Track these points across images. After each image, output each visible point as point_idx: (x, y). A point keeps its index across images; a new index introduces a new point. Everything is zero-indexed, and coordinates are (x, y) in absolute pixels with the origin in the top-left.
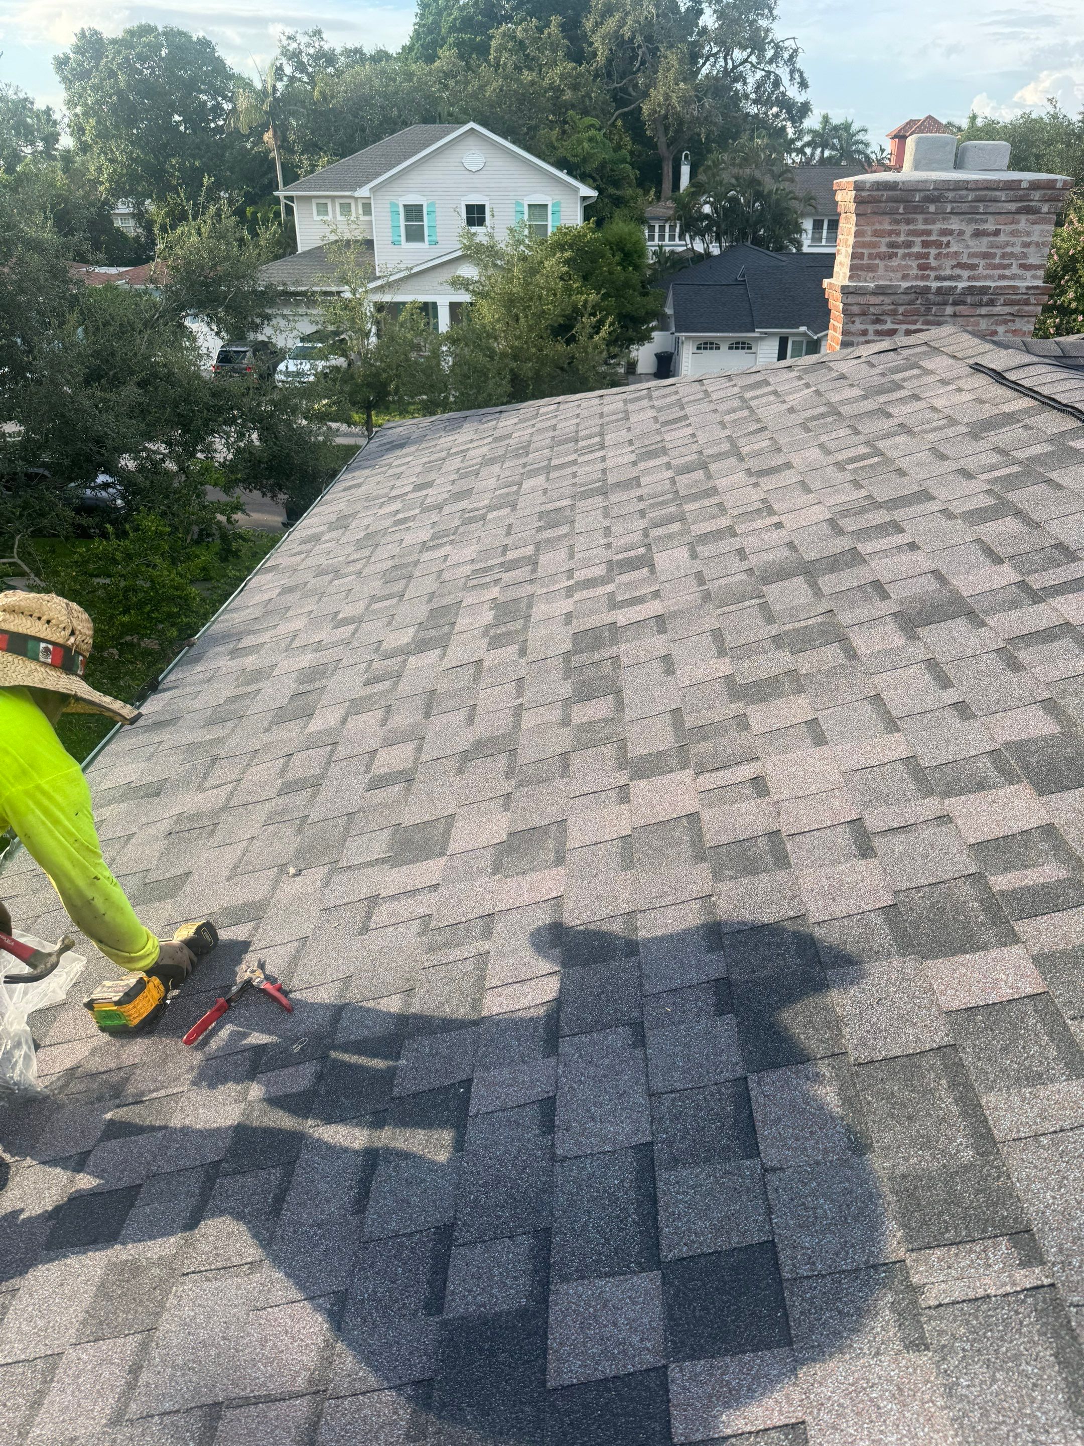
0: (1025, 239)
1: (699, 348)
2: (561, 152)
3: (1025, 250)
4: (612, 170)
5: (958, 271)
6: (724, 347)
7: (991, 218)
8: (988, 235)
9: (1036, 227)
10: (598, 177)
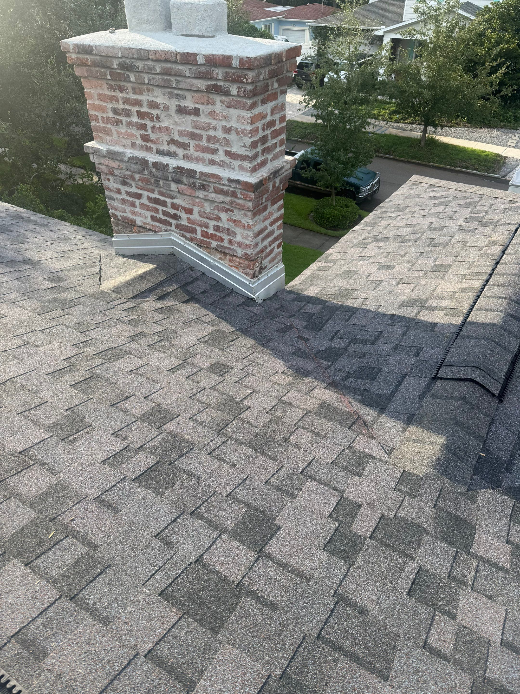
0: (224, 123)
3: (227, 136)
5: (173, 148)
7: (189, 95)
8: (190, 113)
9: (232, 111)
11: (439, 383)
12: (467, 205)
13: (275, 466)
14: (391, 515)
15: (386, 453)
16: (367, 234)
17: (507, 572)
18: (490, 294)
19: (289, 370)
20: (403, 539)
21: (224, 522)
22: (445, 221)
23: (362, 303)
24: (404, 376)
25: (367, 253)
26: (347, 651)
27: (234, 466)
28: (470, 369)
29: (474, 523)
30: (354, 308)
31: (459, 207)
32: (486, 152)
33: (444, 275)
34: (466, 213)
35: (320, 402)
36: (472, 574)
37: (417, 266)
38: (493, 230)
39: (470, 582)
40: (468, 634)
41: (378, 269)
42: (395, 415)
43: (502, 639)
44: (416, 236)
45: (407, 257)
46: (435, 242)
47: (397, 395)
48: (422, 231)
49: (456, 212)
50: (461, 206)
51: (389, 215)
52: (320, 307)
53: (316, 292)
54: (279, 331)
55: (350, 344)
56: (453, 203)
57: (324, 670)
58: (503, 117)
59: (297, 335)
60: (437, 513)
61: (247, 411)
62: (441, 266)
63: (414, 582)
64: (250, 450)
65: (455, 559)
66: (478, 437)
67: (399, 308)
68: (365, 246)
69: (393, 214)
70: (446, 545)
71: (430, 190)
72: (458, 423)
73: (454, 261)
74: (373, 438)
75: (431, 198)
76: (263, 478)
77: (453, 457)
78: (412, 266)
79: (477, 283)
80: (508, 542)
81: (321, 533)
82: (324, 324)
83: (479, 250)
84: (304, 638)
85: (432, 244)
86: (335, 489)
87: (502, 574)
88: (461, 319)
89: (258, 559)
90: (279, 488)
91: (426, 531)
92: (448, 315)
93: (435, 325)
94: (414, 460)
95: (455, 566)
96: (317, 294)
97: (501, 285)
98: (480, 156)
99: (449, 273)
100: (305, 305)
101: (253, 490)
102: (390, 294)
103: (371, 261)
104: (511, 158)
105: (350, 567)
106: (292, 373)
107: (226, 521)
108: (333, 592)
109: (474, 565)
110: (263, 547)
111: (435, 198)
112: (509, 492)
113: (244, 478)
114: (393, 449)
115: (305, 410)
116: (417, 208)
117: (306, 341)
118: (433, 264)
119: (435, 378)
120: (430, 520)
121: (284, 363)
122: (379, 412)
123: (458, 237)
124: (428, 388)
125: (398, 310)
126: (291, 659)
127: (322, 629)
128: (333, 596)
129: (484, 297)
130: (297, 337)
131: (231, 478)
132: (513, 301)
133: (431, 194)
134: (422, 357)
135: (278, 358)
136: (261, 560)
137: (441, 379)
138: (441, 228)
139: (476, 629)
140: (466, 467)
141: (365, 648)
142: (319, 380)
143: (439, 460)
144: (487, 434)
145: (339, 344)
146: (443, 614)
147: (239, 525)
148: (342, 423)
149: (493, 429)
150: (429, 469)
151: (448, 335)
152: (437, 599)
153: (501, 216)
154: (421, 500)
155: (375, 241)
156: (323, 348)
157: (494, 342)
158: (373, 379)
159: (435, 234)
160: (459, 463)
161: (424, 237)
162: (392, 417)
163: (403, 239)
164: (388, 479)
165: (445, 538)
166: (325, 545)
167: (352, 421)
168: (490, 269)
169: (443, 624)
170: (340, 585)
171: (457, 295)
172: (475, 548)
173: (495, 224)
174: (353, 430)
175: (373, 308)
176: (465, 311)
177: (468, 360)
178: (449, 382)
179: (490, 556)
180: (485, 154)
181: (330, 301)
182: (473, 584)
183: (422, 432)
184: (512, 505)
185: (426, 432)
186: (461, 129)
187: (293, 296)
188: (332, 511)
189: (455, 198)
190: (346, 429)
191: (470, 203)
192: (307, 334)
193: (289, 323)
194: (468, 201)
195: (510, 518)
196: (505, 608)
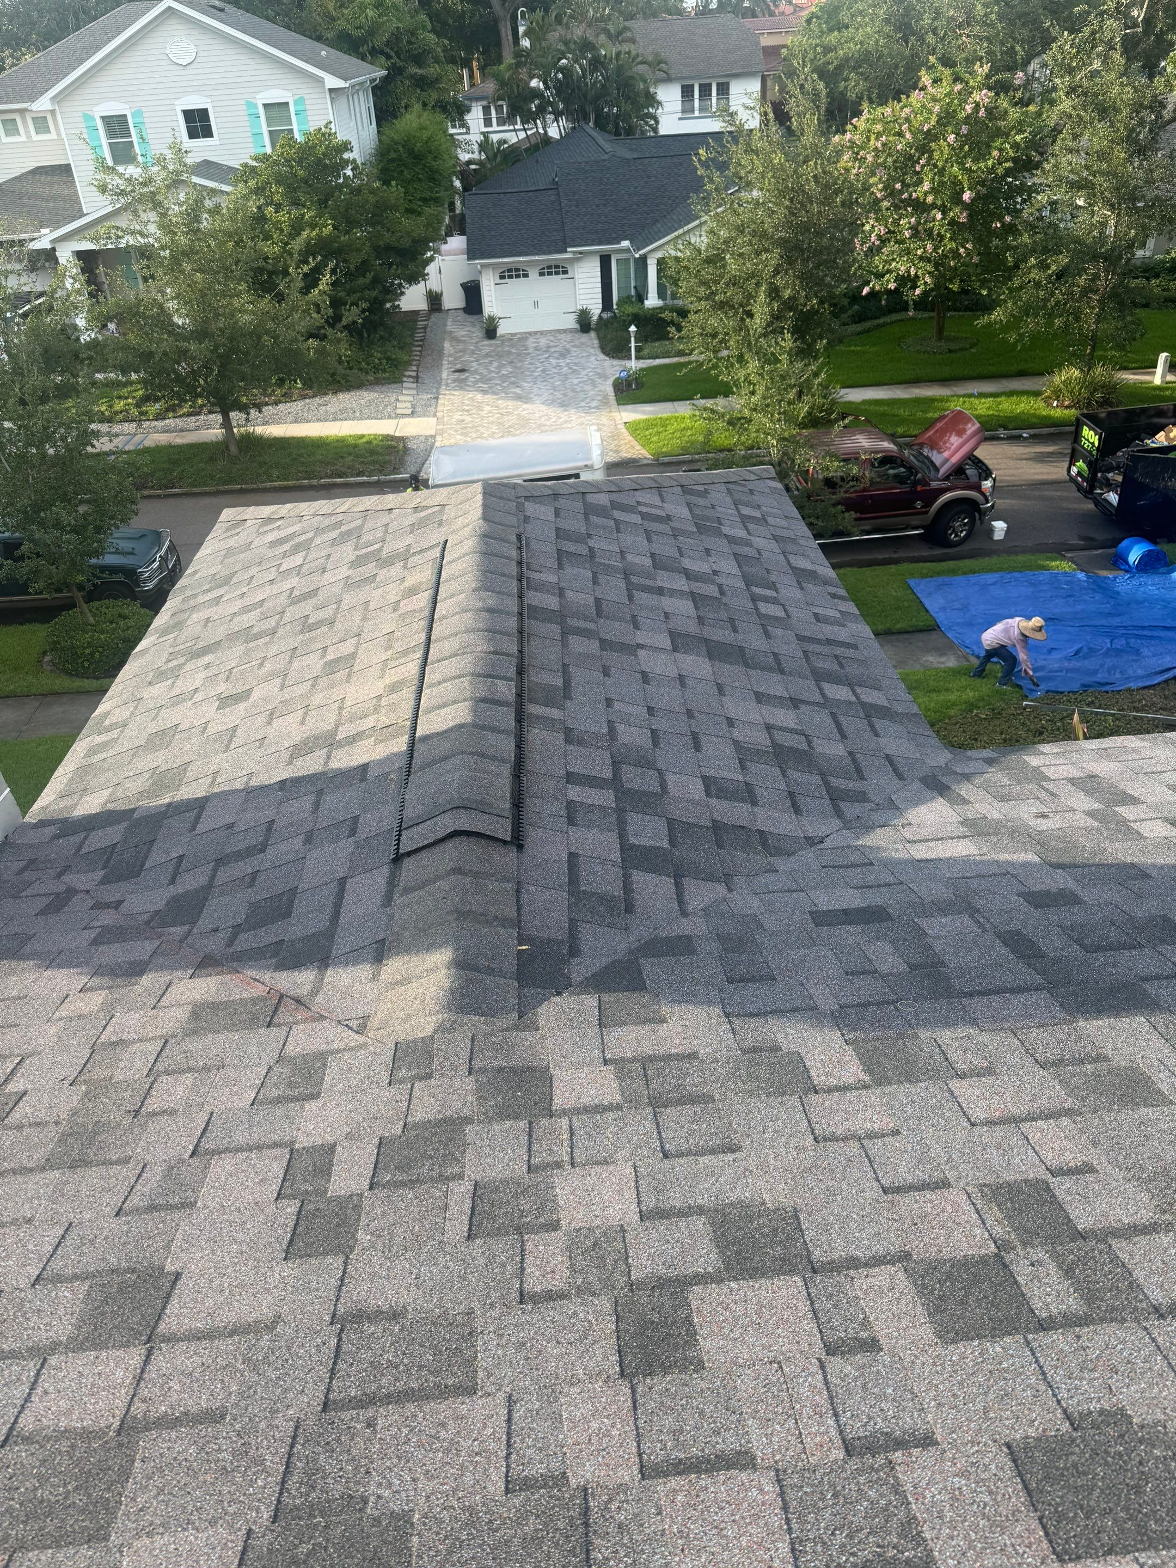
1: (502, 277)
2: (342, 24)
4: (409, 42)
6: (534, 274)
10: (392, 54)
11: (407, 863)
12: (344, 538)
13: (129, 1172)
14: (397, 1129)
15: (357, 1032)
16: (171, 650)
17: (619, 1107)
18: (437, 677)
19: (95, 979)
20: (431, 1157)
21: (44, 1337)
22: (314, 578)
23: (212, 783)
24: (343, 881)
25: (183, 685)
26: (388, 1396)
27: (29, 1221)
28: (447, 815)
29: (545, 1064)
30: (198, 799)
31: (333, 545)
32: (363, 436)
33: (349, 675)
34: (348, 552)
35: (189, 1008)
36: (566, 1143)
37: (293, 676)
38: (405, 566)
39: (566, 1158)
40: (586, 1237)
41: (219, 708)
42: (352, 958)
43: (641, 1212)
44: (272, 623)
45: (268, 667)
46: (311, 621)
47: (342, 921)
48: (279, 609)
49: (329, 555)
50: (334, 542)
51: (201, 599)
52: (121, 827)
53: (102, 801)
54: (43, 912)
55: (215, 871)
56: (318, 540)
57: (354, 1452)
58: (368, 364)
59: (91, 902)
60: (477, 1081)
61: (21, 1104)
62: (338, 660)
63: (472, 1214)
64: (57, 1173)
65: (530, 1136)
66: (505, 922)
67: (290, 763)
68: (175, 673)
69: (210, 596)
70: (508, 1124)
71: (266, 529)
72: (462, 915)
73: (358, 646)
74: (323, 1018)
75: (274, 544)
76: (108, 1209)
77: (473, 975)
78: (284, 680)
79: (412, 668)
80: (606, 1062)
81: (271, 1236)
82: (146, 857)
83: (394, 611)
84: (297, 1427)
85: (307, 626)
86: (276, 1145)
87: (612, 1115)
88: (405, 738)
89: (149, 1356)
90: (153, 1208)
91: (468, 1120)
92: (381, 741)
93: (365, 767)
94: (409, 1016)
95: (535, 1147)
96: (105, 804)
97: (450, 657)
98: (356, 446)
99: (356, 668)
100: (85, 838)
101: (92, 1242)
102: (261, 745)
103: (199, 696)
104: (414, 437)
105: (347, 1257)
106: (106, 981)
107: (46, 1331)
108: (327, 1318)
109: (565, 1127)
110: (155, 1328)
111: (281, 541)
112: (586, 986)
113: (61, 1232)
114: (366, 1018)
115: (161, 1037)
116: (253, 571)
117: (116, 908)
118: (322, 662)
119: (398, 859)
120: (470, 1098)
121: (79, 970)
122: (319, 968)
123: (348, 599)
124: (392, 883)
125: (290, 768)
126: (283, 1479)
127: (328, 1390)
128: (332, 1323)
129: (430, 687)
130: (92, 908)
131: (31, 1247)
132: (479, 675)
133: (271, 537)
134: (362, 833)
135: (60, 966)
136: (156, 1352)
137: (409, 854)
138: (314, 593)
139: (598, 1222)
140: (503, 981)
141: (421, 1367)
142: (173, 968)
143: (452, 992)
144: (519, 910)
145: (191, 881)
146: (538, 1232)
147: (84, 1321)
148: (252, 1023)
149: (525, 898)
150: (440, 1016)
151: (393, 776)
152: (522, 1217)
153: (410, 539)
154: (443, 1075)
155: (192, 658)
156: (160, 905)
157: (472, 754)
158: (288, 914)
159: (306, 607)
160: (489, 981)
161: (287, 618)
162: (347, 964)
163: (247, 635)
164: (372, 1074)
165: (504, 1114)
166: (287, 1251)
167: (271, 1008)
168: (423, 637)
169: (541, 1248)
170: (337, 1300)
171: (384, 702)
172: (558, 1102)
173: (405, 556)
174: (279, 1025)
175: (238, 785)
176: (408, 723)
177: (440, 802)
178: (424, 854)
179: (586, 1100)
180: (364, 440)
181: (140, 807)
182: (572, 1158)
183: (409, 962)
184: (596, 1004)
185: (415, 958)
186: (300, 404)
187: (49, 831)
188: (282, 1186)
189: (319, 531)
190: (262, 1031)
191: (349, 533)
192: (111, 893)
193: (62, 888)
194: (344, 528)
195: (600, 1025)
196: (630, 1163)
